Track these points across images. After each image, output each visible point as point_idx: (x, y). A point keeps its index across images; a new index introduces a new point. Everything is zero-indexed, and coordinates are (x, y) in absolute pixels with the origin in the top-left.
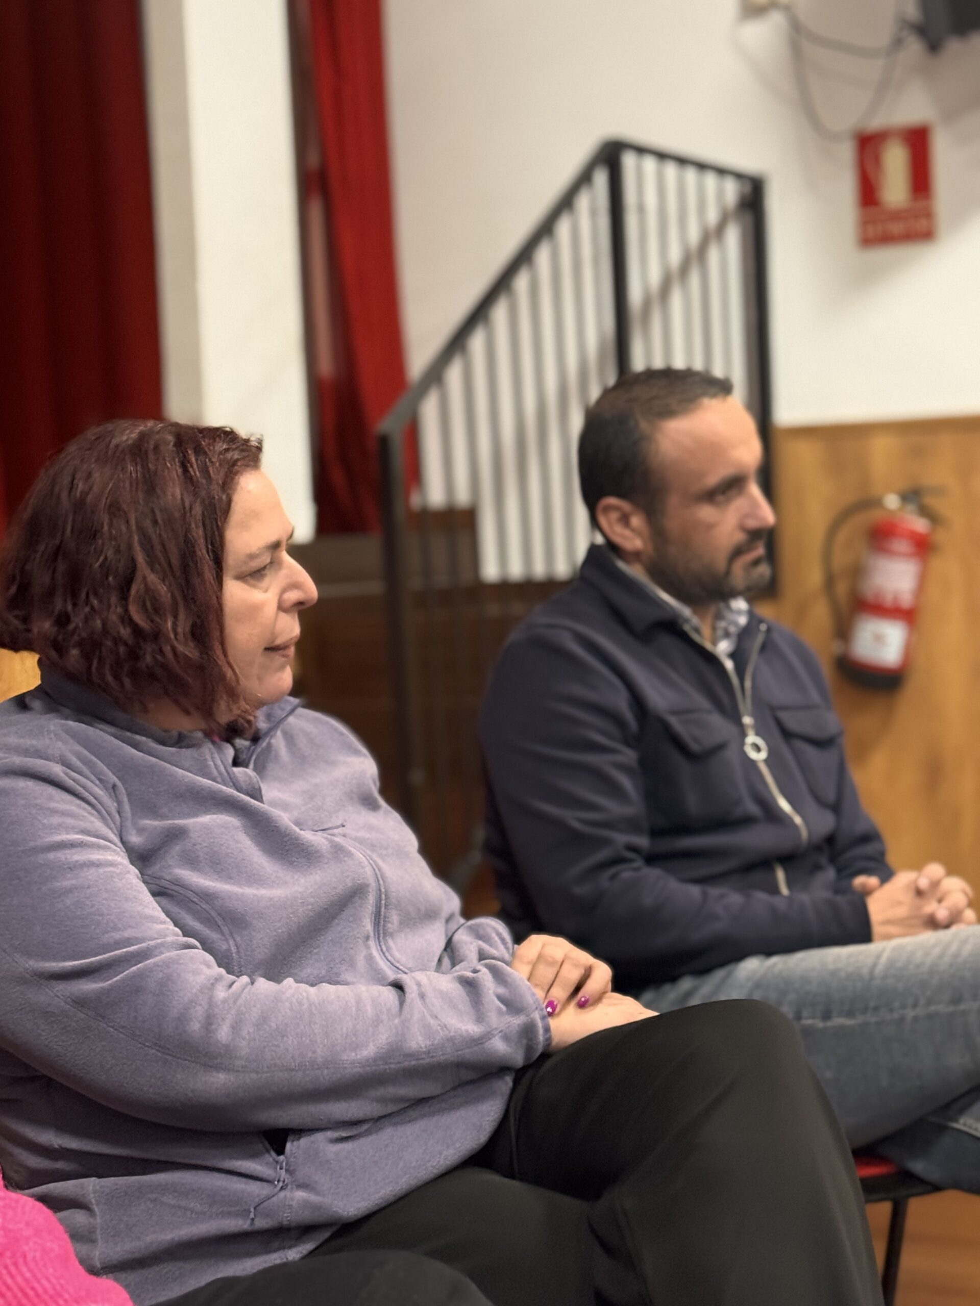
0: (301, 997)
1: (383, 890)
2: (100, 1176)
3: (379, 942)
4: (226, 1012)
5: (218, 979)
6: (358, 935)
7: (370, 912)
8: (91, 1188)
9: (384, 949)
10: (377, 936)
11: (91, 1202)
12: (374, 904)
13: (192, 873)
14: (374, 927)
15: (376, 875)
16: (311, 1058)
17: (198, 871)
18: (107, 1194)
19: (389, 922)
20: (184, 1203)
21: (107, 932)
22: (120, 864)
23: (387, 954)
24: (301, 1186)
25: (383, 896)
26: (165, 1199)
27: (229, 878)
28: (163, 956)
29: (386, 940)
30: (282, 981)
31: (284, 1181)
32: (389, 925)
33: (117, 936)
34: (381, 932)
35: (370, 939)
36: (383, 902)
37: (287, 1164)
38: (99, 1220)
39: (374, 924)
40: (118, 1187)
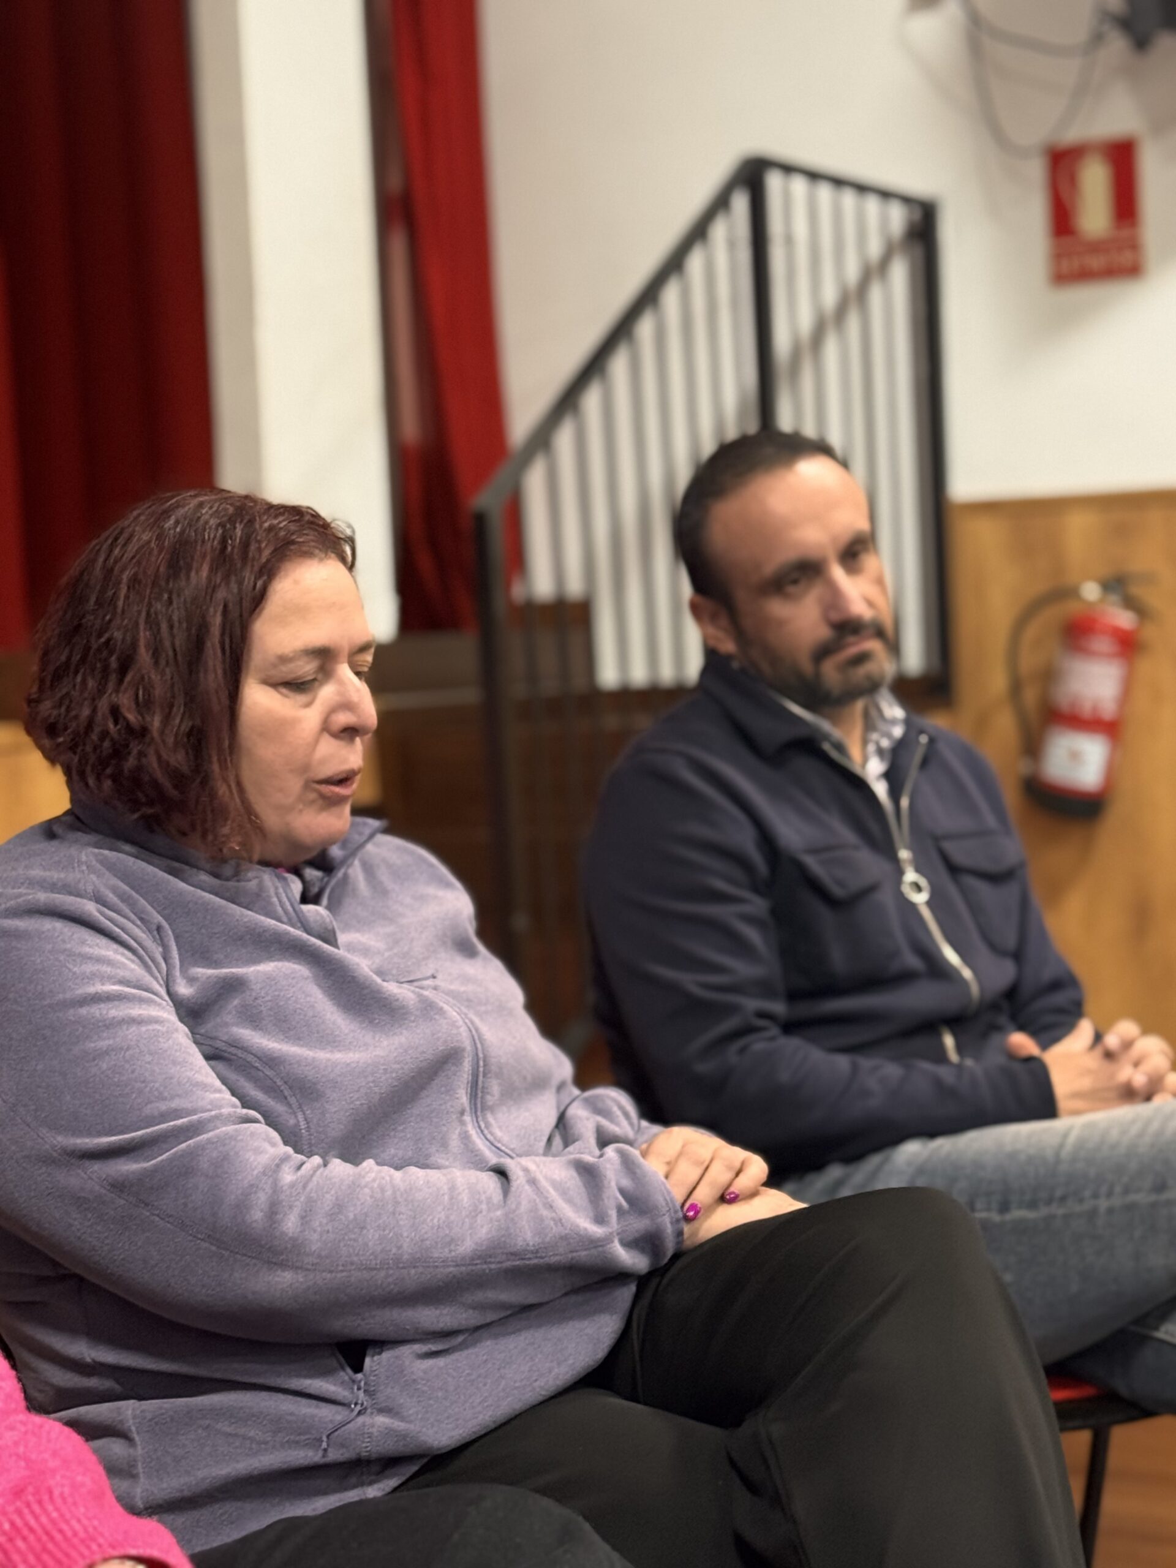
0: (384, 1182)
1: (481, 1055)
2: (141, 1398)
3: (477, 1118)
4: (293, 1199)
5: (285, 1159)
6: (452, 1110)
7: (466, 1081)
8: (130, 1412)
9: (483, 1126)
10: (473, 1111)
11: (130, 1430)
12: (470, 1072)
13: (253, 1033)
14: (471, 1099)
15: (473, 1036)
16: (394, 1254)
17: (260, 1029)
18: (150, 1420)
19: (488, 1093)
20: (242, 1431)
21: (151, 1102)
22: (168, 1021)
23: (486, 1132)
24: (381, 1411)
25: (481, 1063)
26: (219, 1426)
27: (298, 1039)
28: (217, 1131)
29: (485, 1115)
30: (360, 1163)
31: (362, 1404)
32: (488, 1097)
33: (163, 1106)
34: (479, 1105)
35: (466, 1114)
36: (481, 1069)
37: (365, 1384)
38: (139, 1451)
39: (471, 1095)
40: (164, 1411)
